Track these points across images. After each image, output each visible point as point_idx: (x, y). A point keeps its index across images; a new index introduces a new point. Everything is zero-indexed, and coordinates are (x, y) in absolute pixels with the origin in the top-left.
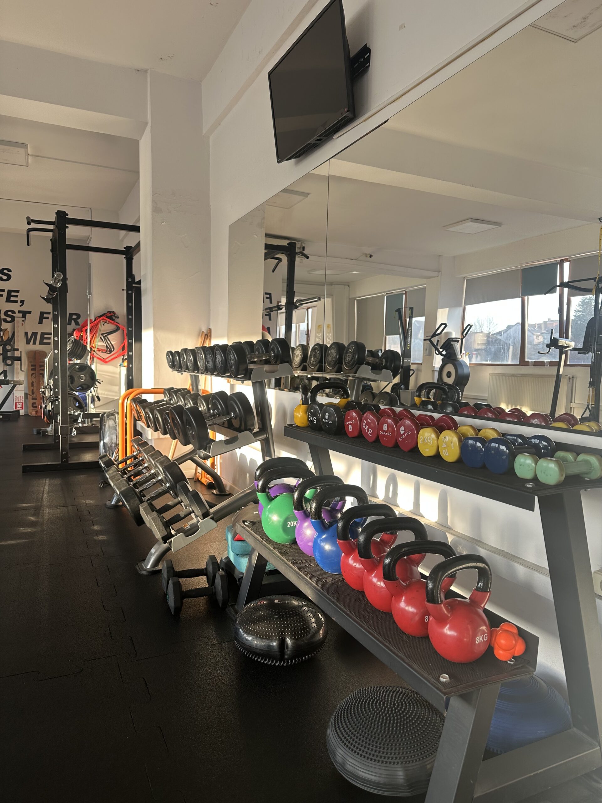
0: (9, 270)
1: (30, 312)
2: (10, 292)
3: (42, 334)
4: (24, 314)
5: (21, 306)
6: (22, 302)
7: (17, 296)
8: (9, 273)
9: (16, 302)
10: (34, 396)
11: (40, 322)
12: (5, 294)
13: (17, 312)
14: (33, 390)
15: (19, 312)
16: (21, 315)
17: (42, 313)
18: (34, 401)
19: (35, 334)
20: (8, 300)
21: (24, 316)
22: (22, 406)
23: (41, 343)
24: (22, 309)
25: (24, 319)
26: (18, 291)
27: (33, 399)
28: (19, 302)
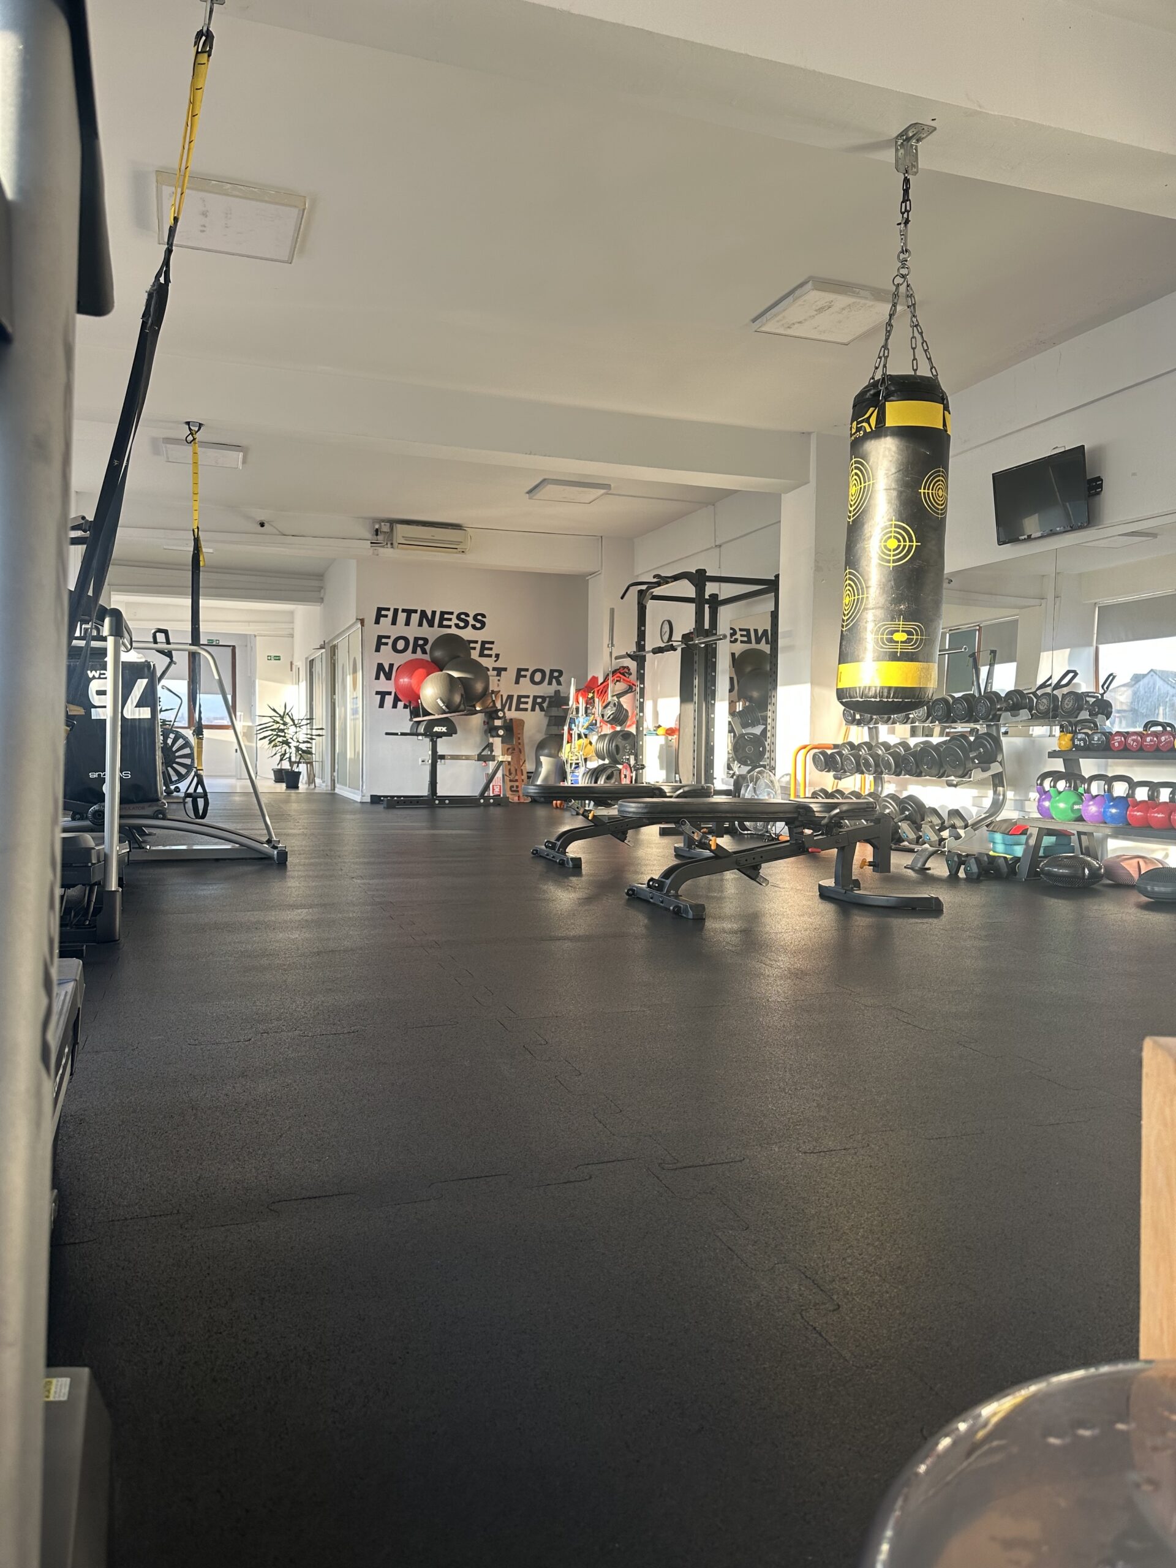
0: (484, 616)
1: (505, 669)
2: (483, 643)
3: (519, 697)
4: (499, 671)
5: (495, 661)
6: (497, 656)
7: (491, 649)
8: (484, 619)
9: (490, 656)
10: (512, 777)
11: (517, 682)
12: (478, 646)
13: (491, 669)
14: (510, 770)
15: (494, 669)
16: (495, 672)
17: (519, 670)
18: (512, 784)
19: (510, 697)
20: (482, 654)
21: (499, 675)
22: (500, 789)
23: (518, 709)
24: (498, 665)
25: (499, 678)
26: (492, 643)
27: (511, 781)
28: (494, 656)
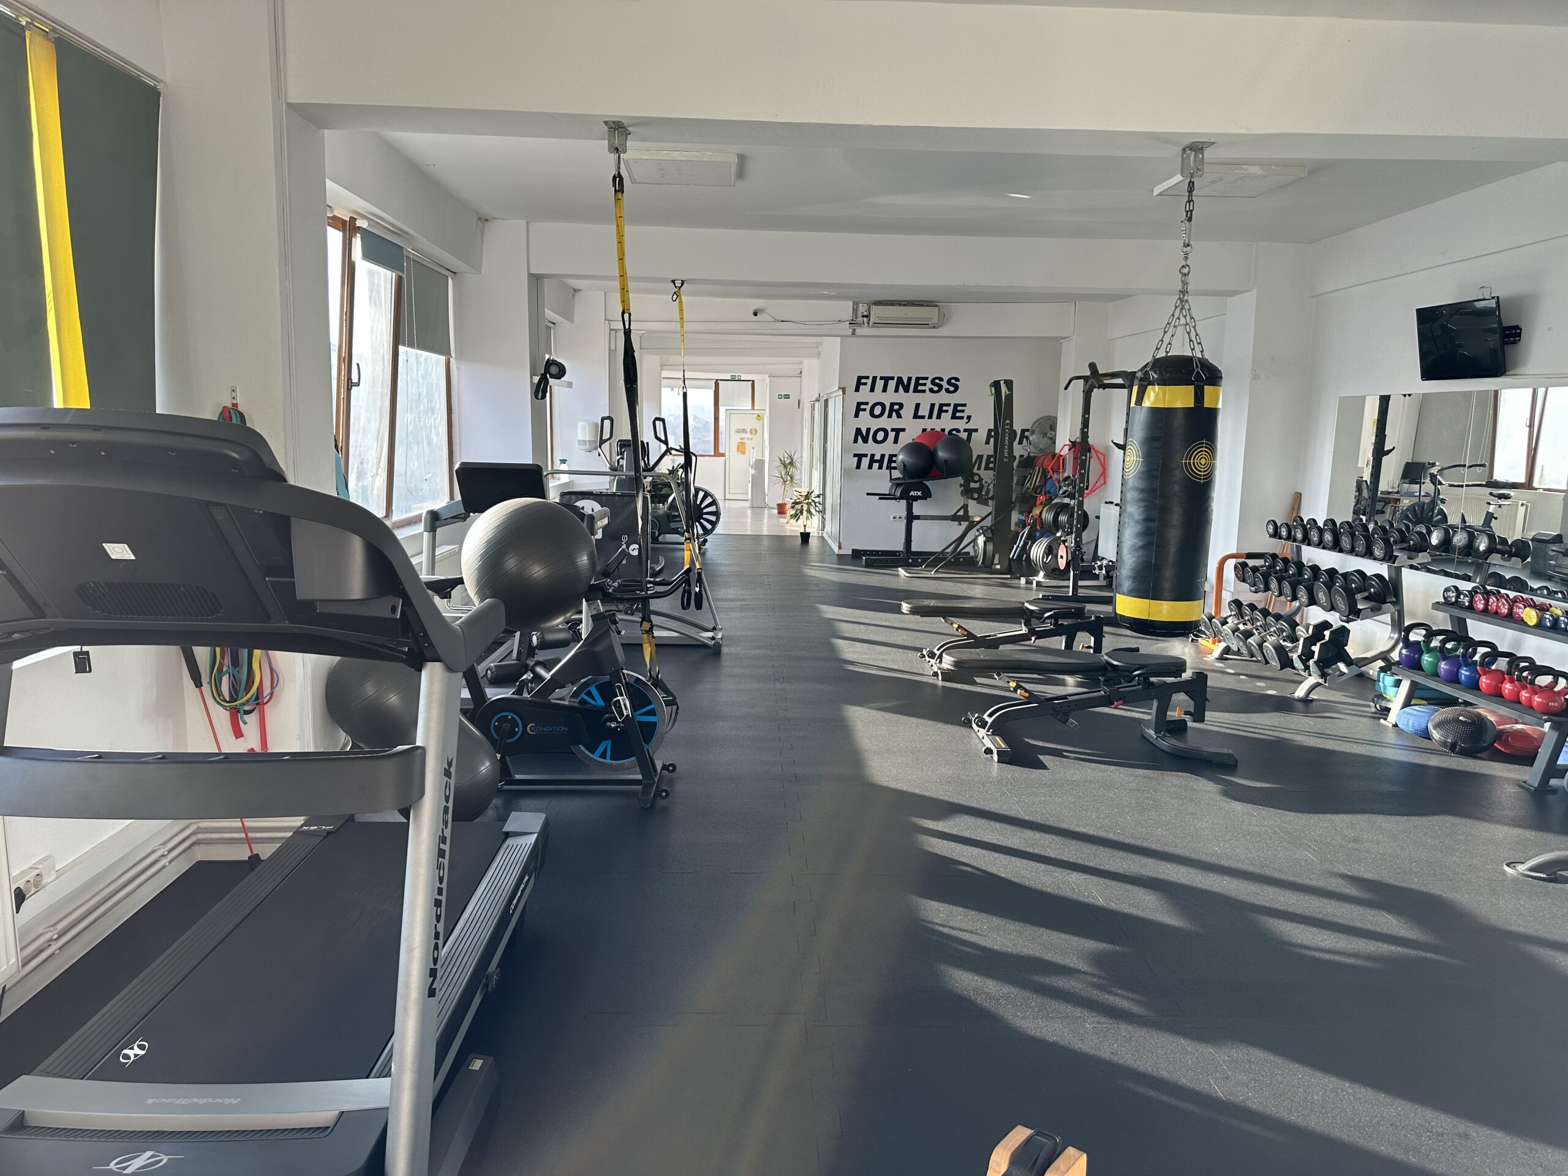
0: (957, 379)
1: (976, 430)
2: (956, 406)
5: (967, 423)
6: (969, 418)
7: (963, 411)
8: (957, 383)
9: (962, 418)
11: (987, 442)
12: (951, 409)
13: (962, 430)
19: (980, 457)
20: (954, 417)
21: (969, 435)
24: (969, 427)
26: (965, 405)
28: (965, 418)
